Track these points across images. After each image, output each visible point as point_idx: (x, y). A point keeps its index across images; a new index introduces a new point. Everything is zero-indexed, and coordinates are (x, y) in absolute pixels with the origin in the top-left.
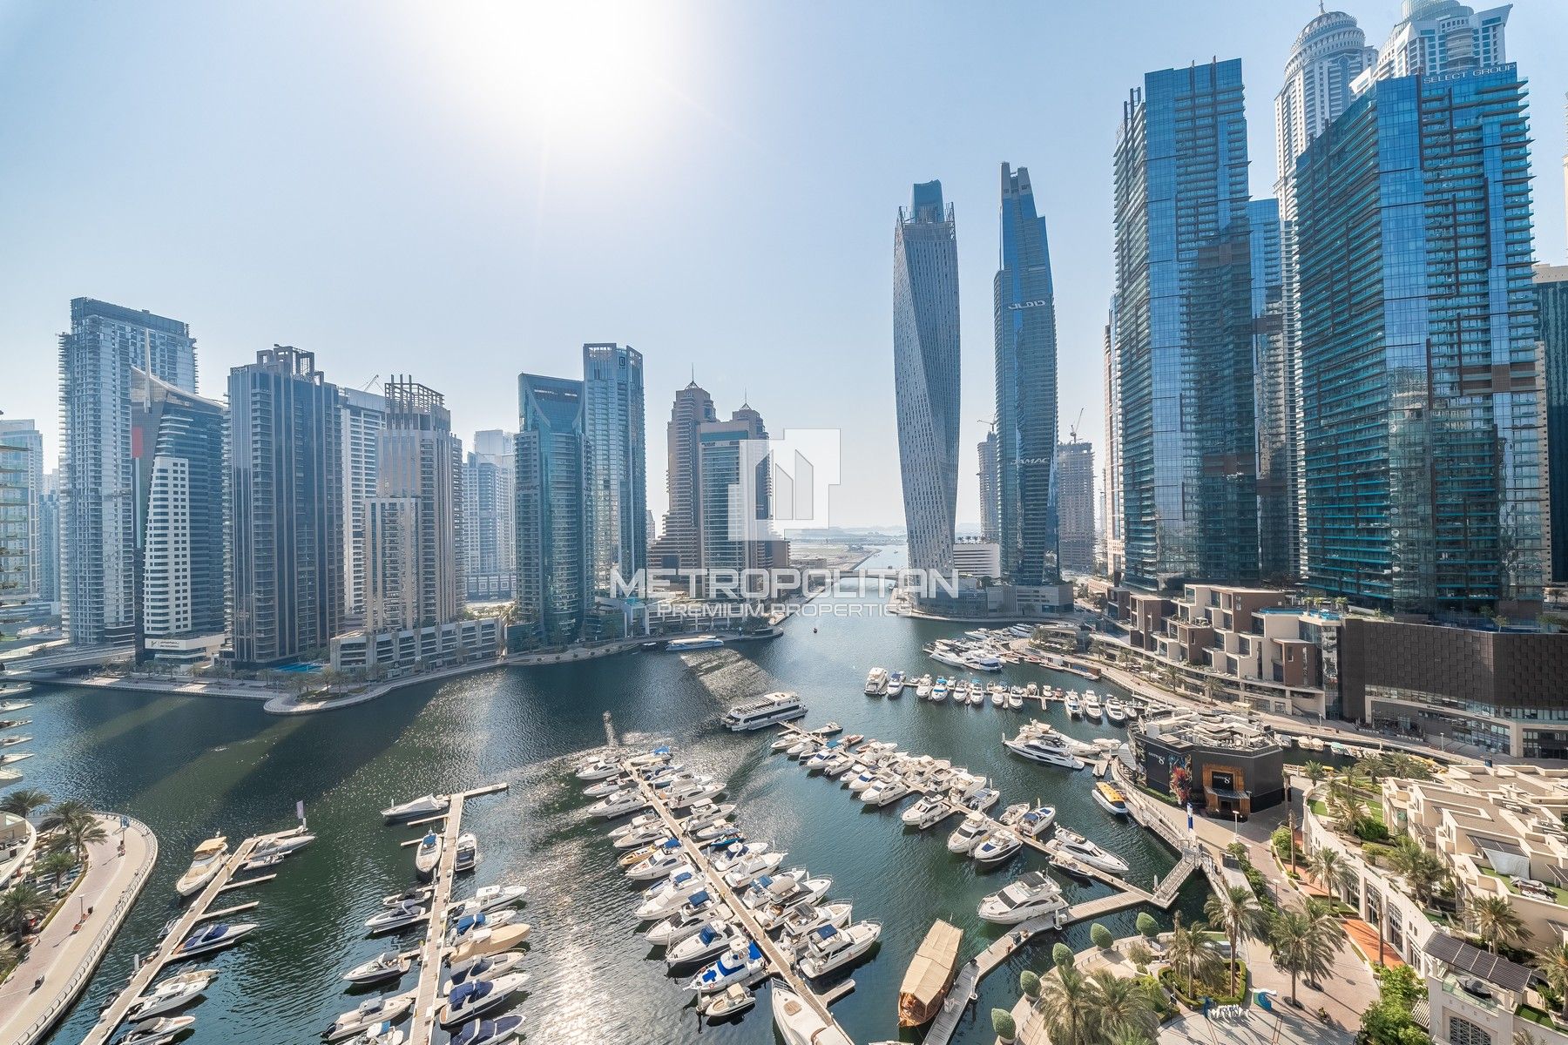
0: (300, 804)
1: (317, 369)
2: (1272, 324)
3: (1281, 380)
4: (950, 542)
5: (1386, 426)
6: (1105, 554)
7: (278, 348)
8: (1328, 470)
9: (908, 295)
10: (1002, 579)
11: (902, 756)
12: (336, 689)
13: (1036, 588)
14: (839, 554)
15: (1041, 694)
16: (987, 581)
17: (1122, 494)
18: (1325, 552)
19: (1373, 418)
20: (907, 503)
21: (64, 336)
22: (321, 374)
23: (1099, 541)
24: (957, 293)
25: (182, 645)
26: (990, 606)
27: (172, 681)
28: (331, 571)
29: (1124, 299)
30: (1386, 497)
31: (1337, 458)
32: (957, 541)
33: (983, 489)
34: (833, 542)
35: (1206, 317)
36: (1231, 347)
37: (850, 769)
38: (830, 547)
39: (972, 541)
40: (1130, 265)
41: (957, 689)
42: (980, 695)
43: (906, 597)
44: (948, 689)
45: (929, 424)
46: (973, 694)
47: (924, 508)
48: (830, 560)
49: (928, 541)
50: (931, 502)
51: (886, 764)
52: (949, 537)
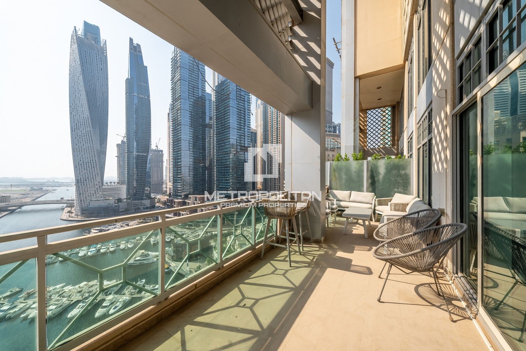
2: (210, 126)
3: (212, 141)
4: (100, 184)
5: (230, 156)
6: (166, 188)
8: (220, 165)
10: (127, 199)
11: (68, 288)
13: (141, 201)
14: (23, 192)
16: (119, 200)
17: (172, 168)
18: (219, 185)
19: (228, 154)
23: (165, 183)
26: (121, 210)
29: (174, 106)
30: (229, 172)
31: (221, 163)
32: (104, 184)
33: (119, 163)
35: (196, 120)
36: (201, 130)
37: (29, 308)
38: (14, 189)
39: (113, 184)
40: (175, 96)
41: (102, 248)
42: (114, 247)
43: (74, 211)
44: (98, 249)
45: (90, 131)
46: (111, 248)
47: (86, 169)
48: (13, 196)
49: (88, 184)
50: (90, 167)
51: (57, 295)
52: (100, 182)
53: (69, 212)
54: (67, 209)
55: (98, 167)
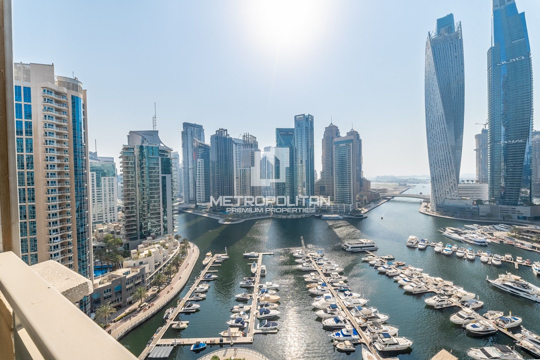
0: (226, 248)
1: (228, 134)
4: (456, 182)
7: (220, 129)
9: (433, 70)
10: (489, 201)
11: (425, 275)
12: (233, 219)
13: (513, 207)
14: (395, 187)
15: (515, 260)
16: (479, 202)
20: (431, 165)
21: (182, 132)
22: (229, 135)
24: (463, 64)
25: (203, 204)
26: (481, 214)
27: (202, 213)
28: (232, 187)
32: (460, 182)
33: (478, 157)
34: (391, 182)
37: (398, 275)
38: (389, 184)
39: (470, 182)
41: (458, 251)
42: (473, 255)
43: (430, 207)
44: (453, 250)
45: (445, 128)
46: (469, 254)
47: (440, 167)
48: (389, 189)
49: (443, 182)
50: (445, 164)
51: (417, 277)
52: (456, 180)
53: (426, 206)
54: (425, 204)
55: (453, 164)
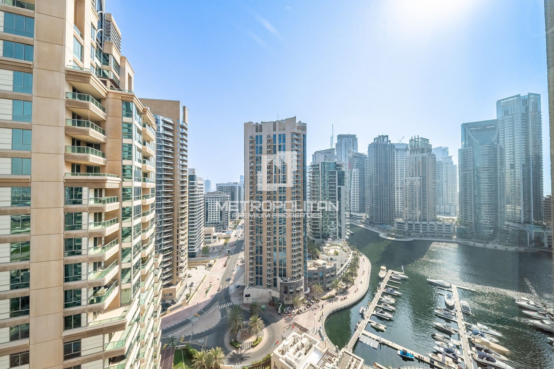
1: (389, 140)
7: (379, 136)
12: (396, 235)
21: (336, 144)
22: (390, 141)
25: (358, 215)
28: (392, 199)
